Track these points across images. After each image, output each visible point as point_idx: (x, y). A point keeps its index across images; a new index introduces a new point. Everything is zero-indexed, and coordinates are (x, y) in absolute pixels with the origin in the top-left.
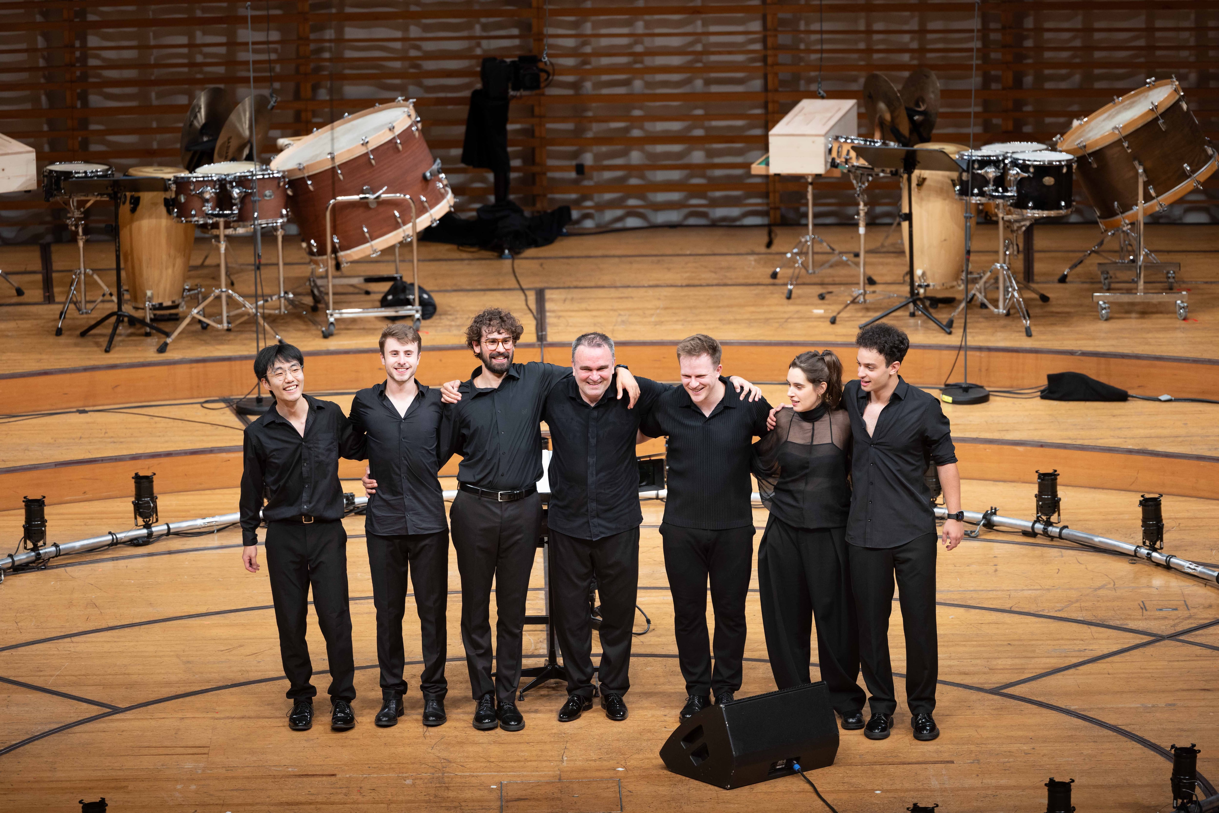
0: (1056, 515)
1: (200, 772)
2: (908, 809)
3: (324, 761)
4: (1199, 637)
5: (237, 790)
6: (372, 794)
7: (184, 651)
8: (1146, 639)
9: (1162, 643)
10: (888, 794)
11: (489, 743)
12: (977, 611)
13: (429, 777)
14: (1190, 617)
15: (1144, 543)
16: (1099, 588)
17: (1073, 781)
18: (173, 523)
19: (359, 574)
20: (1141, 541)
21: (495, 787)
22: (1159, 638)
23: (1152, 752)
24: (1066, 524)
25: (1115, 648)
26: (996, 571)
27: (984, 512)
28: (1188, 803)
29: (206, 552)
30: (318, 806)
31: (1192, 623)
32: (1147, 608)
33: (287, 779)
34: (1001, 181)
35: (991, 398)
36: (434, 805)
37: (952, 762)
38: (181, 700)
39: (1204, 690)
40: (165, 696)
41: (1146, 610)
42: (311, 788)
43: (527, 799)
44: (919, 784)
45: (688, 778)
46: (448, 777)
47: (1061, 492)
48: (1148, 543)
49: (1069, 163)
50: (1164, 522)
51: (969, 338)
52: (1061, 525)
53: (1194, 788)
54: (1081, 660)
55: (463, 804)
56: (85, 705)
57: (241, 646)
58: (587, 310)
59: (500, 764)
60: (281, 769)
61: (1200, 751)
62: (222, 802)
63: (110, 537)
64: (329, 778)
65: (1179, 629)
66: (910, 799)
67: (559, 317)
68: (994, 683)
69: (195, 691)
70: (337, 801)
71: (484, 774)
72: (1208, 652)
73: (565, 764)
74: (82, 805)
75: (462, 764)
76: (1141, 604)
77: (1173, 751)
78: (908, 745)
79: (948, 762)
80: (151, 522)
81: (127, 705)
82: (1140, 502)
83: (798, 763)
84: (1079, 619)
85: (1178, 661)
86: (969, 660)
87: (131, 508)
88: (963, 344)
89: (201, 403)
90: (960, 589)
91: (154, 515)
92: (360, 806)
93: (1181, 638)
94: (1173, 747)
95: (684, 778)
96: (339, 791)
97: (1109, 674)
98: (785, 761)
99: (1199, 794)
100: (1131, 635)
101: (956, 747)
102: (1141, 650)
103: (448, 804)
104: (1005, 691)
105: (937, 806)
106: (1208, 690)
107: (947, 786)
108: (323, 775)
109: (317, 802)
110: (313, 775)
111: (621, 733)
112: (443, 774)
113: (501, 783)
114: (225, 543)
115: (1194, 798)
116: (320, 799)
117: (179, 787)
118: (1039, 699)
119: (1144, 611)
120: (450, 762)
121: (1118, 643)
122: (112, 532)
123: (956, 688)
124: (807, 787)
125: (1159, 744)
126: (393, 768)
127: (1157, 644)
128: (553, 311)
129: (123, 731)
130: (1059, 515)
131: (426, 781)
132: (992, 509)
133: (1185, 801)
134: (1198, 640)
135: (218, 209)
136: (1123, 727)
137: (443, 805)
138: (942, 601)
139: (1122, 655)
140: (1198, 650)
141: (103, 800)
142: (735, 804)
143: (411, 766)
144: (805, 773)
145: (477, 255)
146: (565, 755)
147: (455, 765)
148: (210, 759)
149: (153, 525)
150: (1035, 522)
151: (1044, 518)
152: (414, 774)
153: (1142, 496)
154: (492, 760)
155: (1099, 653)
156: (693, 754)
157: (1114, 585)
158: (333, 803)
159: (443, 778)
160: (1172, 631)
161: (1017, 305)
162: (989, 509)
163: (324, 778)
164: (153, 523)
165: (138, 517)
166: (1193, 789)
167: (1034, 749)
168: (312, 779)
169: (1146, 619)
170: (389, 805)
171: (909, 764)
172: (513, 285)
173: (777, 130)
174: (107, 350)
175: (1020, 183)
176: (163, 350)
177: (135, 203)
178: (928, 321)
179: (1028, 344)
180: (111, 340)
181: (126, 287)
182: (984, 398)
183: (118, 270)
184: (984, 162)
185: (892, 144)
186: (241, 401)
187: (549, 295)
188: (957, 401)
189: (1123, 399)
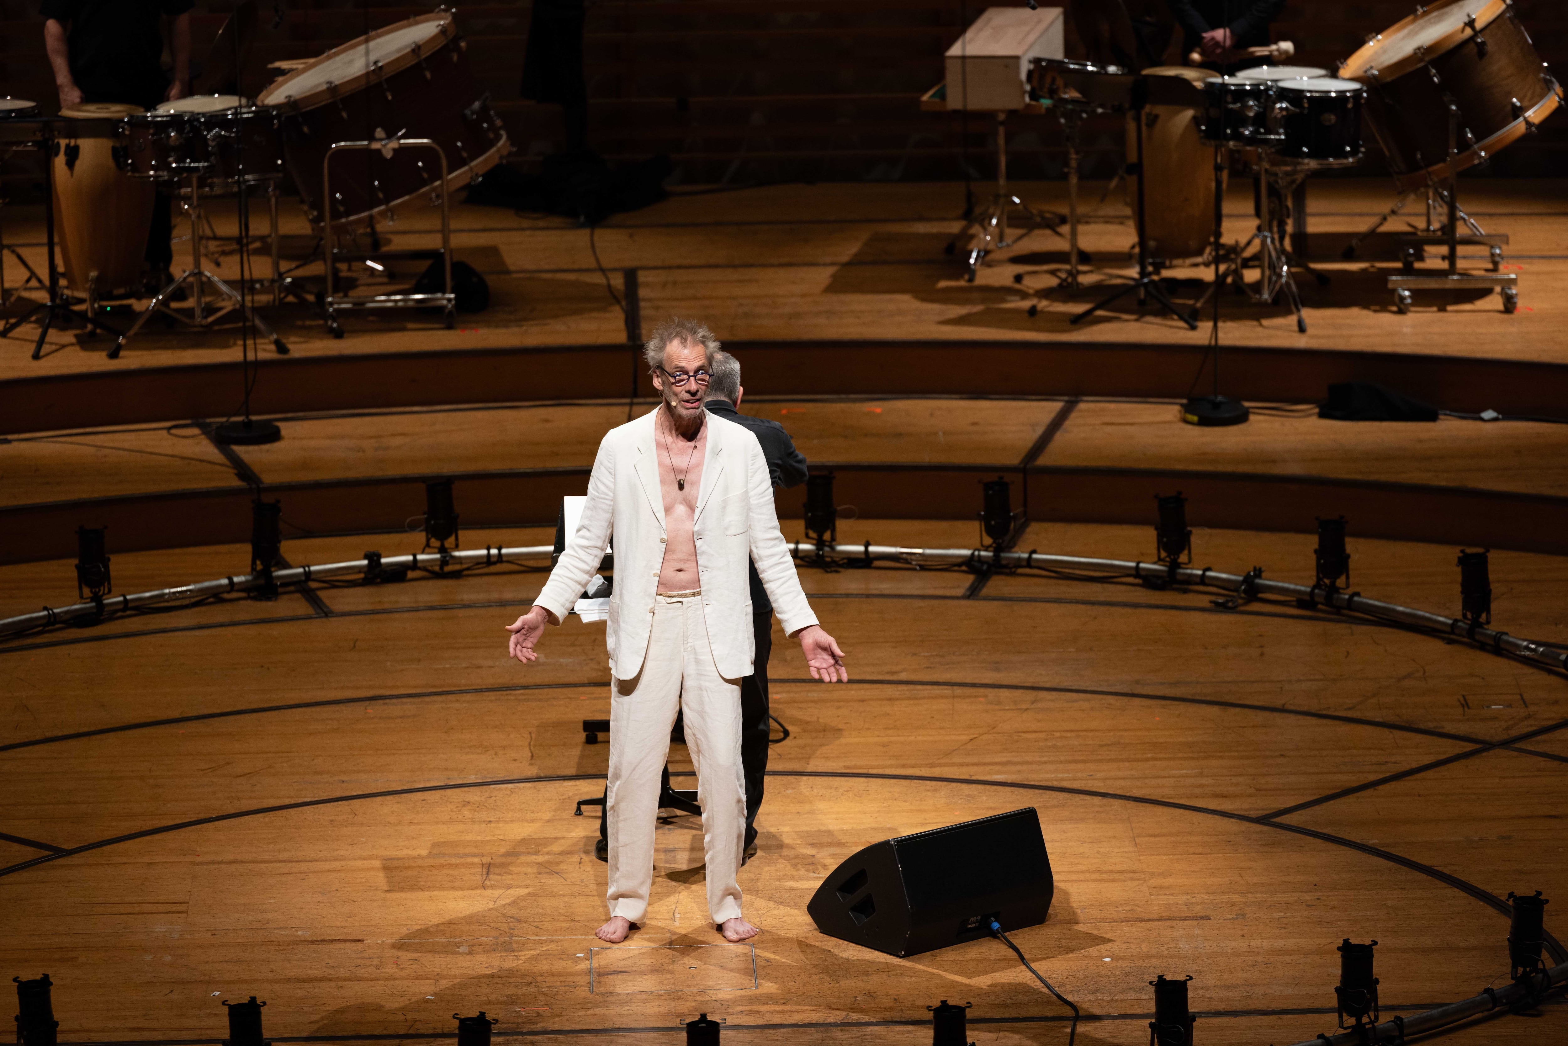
0: (1343, 577)
1: (176, 937)
2: (1151, 983)
3: (346, 921)
4: (1541, 744)
5: (226, 962)
6: (414, 967)
7: (150, 771)
8: (1469, 747)
9: (1491, 752)
10: (1121, 963)
11: (572, 895)
12: (1238, 710)
13: (491, 943)
14: (1529, 717)
15: (1465, 616)
16: (1405, 678)
17: (1375, 943)
18: (130, 594)
19: (389, 664)
20: (1460, 613)
21: (582, 955)
22: (1485, 746)
23: (1481, 903)
24: (1357, 589)
25: (1427, 760)
26: (1262, 654)
27: (1244, 574)
28: (1531, 972)
29: (177, 634)
30: (340, 983)
31: (1531, 725)
32: (1471, 705)
33: (296, 947)
34: (1262, 120)
35: (1252, 417)
36: (498, 980)
37: (1209, 918)
38: (148, 838)
39: (1551, 817)
40: (127, 833)
41: (1469, 708)
42: (330, 958)
43: (626, 972)
44: (1163, 948)
45: (846, 942)
46: (518, 942)
47: (1351, 545)
48: (1469, 616)
49: (1357, 93)
50: (1492, 586)
51: (1220, 334)
52: (1351, 590)
53: (1541, 952)
54: (1381, 776)
55: (539, 979)
56: (16, 847)
57: (228, 764)
58: (695, 298)
59: (587, 924)
60: (287, 932)
61: (1547, 901)
62: (207, 978)
63: (45, 613)
64: (354, 944)
65: (1514, 733)
66: (1152, 969)
67: (657, 308)
68: (1263, 809)
69: (168, 827)
70: (366, 975)
71: (567, 937)
72: (1555, 764)
73: (677, 923)
74: (17, 984)
75: (536, 924)
76: (1462, 699)
77: (1511, 902)
78: (1148, 894)
79: (1202, 918)
80: (101, 593)
81: (74, 846)
82: (1459, 558)
83: (997, 921)
84: (1377, 720)
85: (1514, 777)
86: (1228, 778)
87: (74, 574)
88: (1213, 342)
89: (169, 429)
90: (1213, 680)
91: (106, 584)
92: (397, 982)
93: (1518, 745)
94: (1511, 895)
95: (841, 941)
96: (368, 962)
97: (1419, 796)
98: (979, 918)
99: (1547, 959)
100: (1448, 742)
101: (1213, 897)
102: (1464, 762)
103: (519, 980)
104: (1278, 820)
105: (1191, 978)
106: (1555, 817)
107: (1201, 951)
108: (345, 941)
109: (338, 978)
110: (332, 941)
111: (753, 880)
112: (511, 938)
113: (591, 950)
114: (204, 621)
115: (1540, 966)
116: (342, 973)
117: (148, 958)
118: (1325, 831)
119: (1466, 709)
120: (520, 922)
121: (1431, 753)
122: (49, 606)
123: (1210, 816)
124: (1011, 953)
125: (1490, 891)
126: (441, 931)
127: (1484, 754)
128: (649, 300)
129: (69, 882)
130: (1348, 577)
131: (487, 947)
132: (1255, 569)
133: (1528, 969)
134: (1540, 748)
135: (188, 160)
136: (1440, 869)
137: (512, 980)
138: (1190, 697)
139: (1437, 769)
140: (1541, 762)
141: (46, 977)
142: (912, 976)
143: (466, 928)
144: (1006, 934)
145: (541, 223)
146: (677, 911)
147: (526, 925)
148: (189, 919)
149: (104, 597)
150: (1314, 587)
151: (1327, 581)
152: (471, 938)
153: (1462, 551)
154: (577, 918)
155: (1405, 767)
156: (854, 909)
157: (1424, 673)
158: (360, 980)
159: (510, 943)
160: (1504, 736)
161: (1286, 289)
162: (1251, 569)
163: (348, 945)
164: (104, 594)
165: (83, 586)
166: (1539, 954)
167: (1318, 899)
168: (331, 946)
169: (1468, 720)
170: (436, 981)
171: (1149, 920)
172: (593, 264)
173: (955, 50)
174: (36, 356)
175: (1289, 121)
176: (114, 355)
177: (73, 154)
178: (1164, 311)
179: (1301, 342)
180: (41, 342)
181: (61, 269)
182: (1242, 418)
183: (51, 246)
184: (1240, 93)
185: (1112, 69)
186: (222, 426)
187: (643, 277)
188: (1204, 422)
189: (1432, 417)
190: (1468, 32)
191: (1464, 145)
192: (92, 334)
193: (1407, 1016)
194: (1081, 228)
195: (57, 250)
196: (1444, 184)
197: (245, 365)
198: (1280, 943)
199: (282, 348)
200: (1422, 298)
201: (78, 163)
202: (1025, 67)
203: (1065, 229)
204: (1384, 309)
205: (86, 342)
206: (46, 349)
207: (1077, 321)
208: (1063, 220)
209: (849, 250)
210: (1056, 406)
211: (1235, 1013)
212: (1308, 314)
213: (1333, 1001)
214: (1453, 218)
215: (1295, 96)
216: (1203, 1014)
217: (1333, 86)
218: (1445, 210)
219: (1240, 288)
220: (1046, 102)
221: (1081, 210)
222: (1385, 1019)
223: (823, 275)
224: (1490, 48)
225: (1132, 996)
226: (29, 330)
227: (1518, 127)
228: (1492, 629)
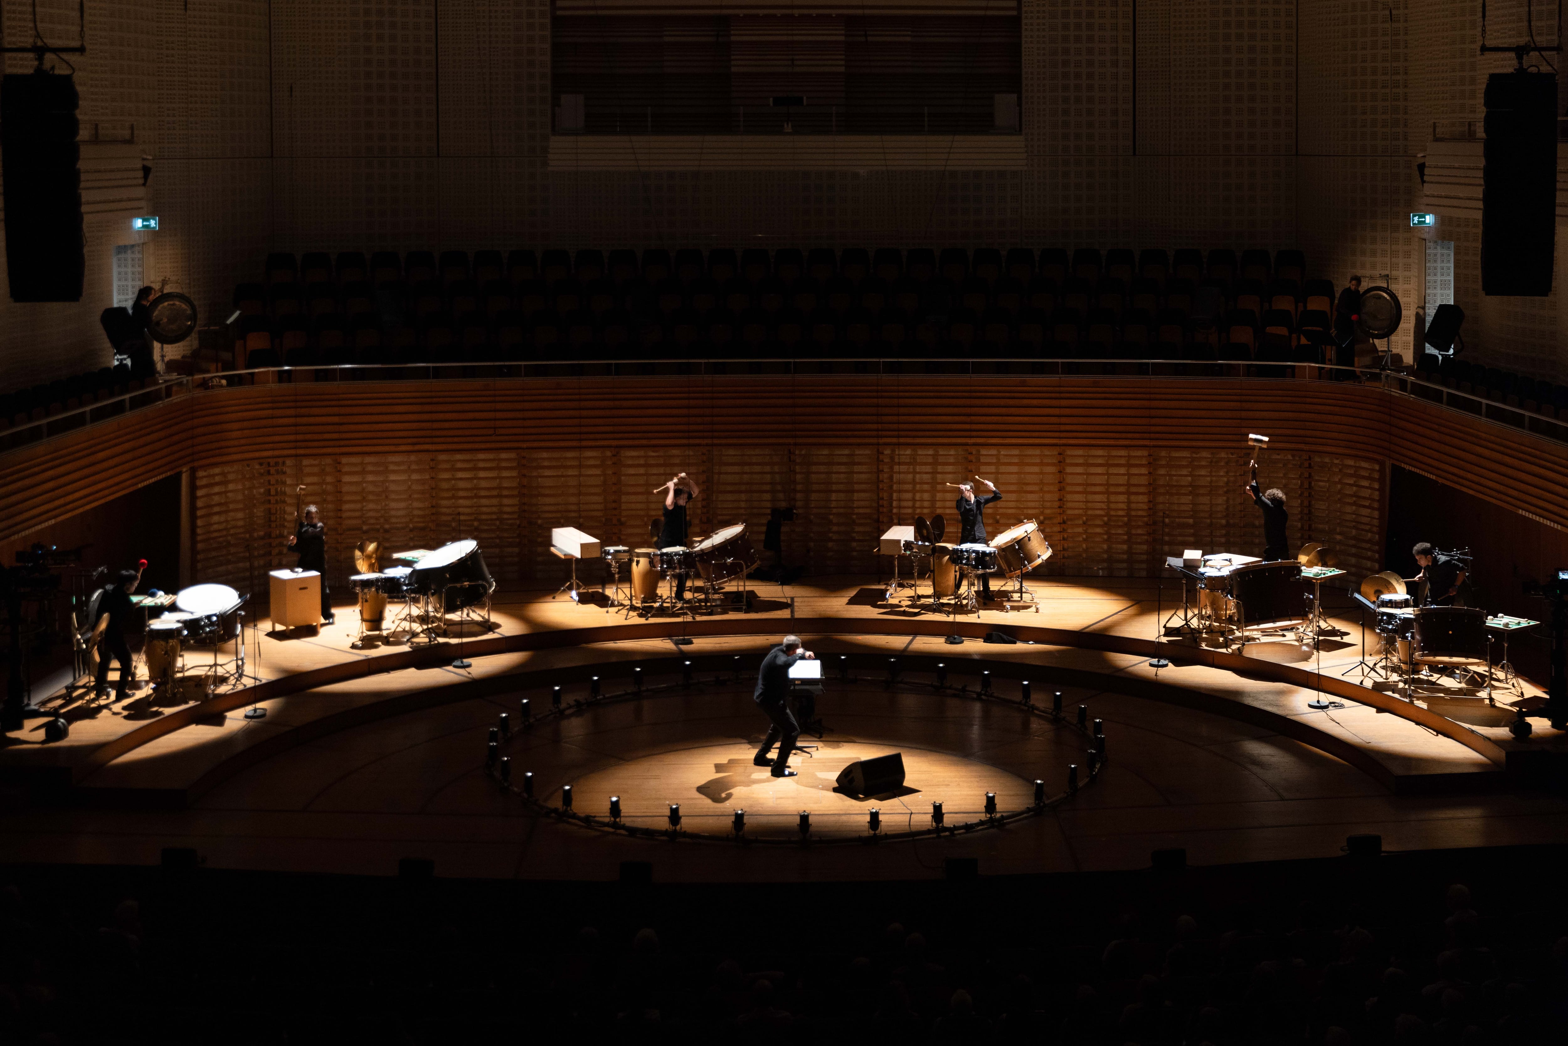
0: (989, 688)
2: (932, 804)
10: (924, 799)
15: (1023, 699)
17: (996, 796)
18: (649, 687)
21: (772, 793)
27: (962, 686)
34: (968, 559)
35: (964, 642)
43: (784, 798)
44: (935, 795)
49: (994, 551)
51: (956, 619)
52: (992, 691)
58: (810, 606)
63: (625, 692)
66: (933, 800)
67: (799, 608)
69: (656, 754)
76: (1022, 723)
78: (932, 778)
79: (947, 785)
87: (633, 681)
88: (954, 621)
89: (662, 640)
91: (642, 684)
101: (950, 779)
105: (943, 803)
107: (946, 795)
115: (1043, 801)
122: (626, 690)
123: (950, 756)
128: (797, 606)
130: (991, 688)
132: (965, 685)
133: (1039, 802)
135: (669, 565)
142: (863, 807)
145: (769, 584)
149: (641, 687)
150: (982, 690)
161: (975, 606)
171: (932, 785)
172: (783, 595)
173: (883, 538)
174: (626, 619)
175: (976, 559)
176: (647, 619)
177: (638, 562)
178: (940, 612)
179: (979, 621)
180: (627, 615)
181: (633, 594)
182: (962, 642)
183: (631, 588)
184: (962, 551)
185: (927, 544)
186: (677, 640)
187: (796, 599)
188: (952, 643)
189: (1015, 643)
190: (1026, 534)
191: (1025, 566)
192: (641, 613)
193: (1004, 814)
194: (917, 588)
195: (633, 589)
196: (1018, 577)
197: (684, 622)
198: (969, 793)
199: (694, 618)
200: (1013, 608)
201: (639, 565)
202: (902, 543)
203: (913, 588)
204: (1002, 610)
205: (640, 616)
206: (628, 617)
207: (916, 614)
208: (913, 585)
209: (853, 593)
210: (910, 638)
211: (956, 813)
212: (981, 612)
213: (984, 810)
214: (1021, 586)
215: (977, 552)
216: (947, 813)
217: (988, 550)
218: (1019, 584)
219: (962, 605)
220: (908, 553)
221: (918, 583)
222: (998, 815)
223: (846, 600)
224: (1031, 538)
225: (927, 807)
226: (624, 612)
227: (1039, 561)
228: (1031, 703)
